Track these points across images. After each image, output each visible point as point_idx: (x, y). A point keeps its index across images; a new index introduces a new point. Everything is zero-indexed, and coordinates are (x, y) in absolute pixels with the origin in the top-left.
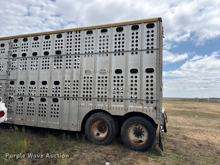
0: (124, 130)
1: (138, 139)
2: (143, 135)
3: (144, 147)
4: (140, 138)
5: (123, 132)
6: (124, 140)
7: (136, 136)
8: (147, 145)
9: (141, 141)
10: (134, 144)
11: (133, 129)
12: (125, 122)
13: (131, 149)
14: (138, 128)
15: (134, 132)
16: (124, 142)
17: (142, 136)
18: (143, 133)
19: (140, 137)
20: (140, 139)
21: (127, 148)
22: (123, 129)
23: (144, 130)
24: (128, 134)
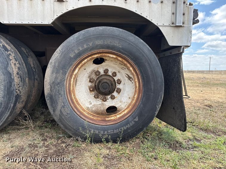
0: (56, 78)
1: (103, 104)
2: (119, 91)
3: (128, 126)
4: (110, 100)
5: (53, 84)
6: (58, 112)
7: (96, 97)
8: (137, 119)
9: (112, 110)
10: (91, 119)
11: (87, 75)
12: (60, 48)
13: (84, 139)
14: (102, 72)
15: (90, 84)
16: (56, 119)
17: (115, 94)
18: (118, 86)
19: (109, 97)
20: (110, 103)
21: (70, 137)
22: (53, 73)
23: (122, 75)
24: (70, 92)
